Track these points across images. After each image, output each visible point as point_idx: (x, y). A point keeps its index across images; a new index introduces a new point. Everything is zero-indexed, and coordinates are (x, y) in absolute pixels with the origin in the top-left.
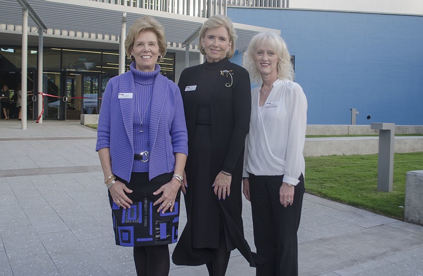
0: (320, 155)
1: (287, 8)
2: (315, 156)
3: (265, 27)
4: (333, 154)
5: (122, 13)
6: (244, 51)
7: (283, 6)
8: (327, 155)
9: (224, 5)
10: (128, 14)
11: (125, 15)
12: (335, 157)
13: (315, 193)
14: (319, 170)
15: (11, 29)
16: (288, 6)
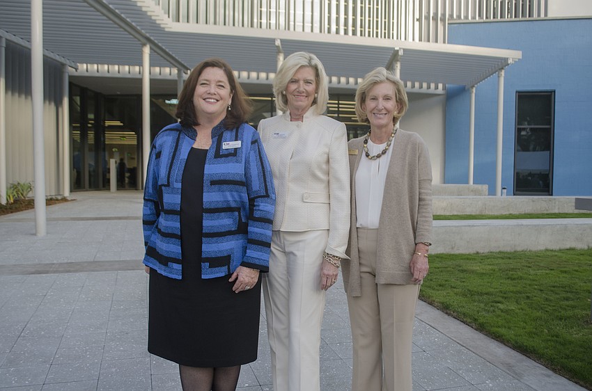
0: (543, 248)
1: (546, 18)
2: (534, 249)
3: (508, 49)
4: (568, 247)
5: (274, 40)
6: (473, 87)
7: (539, 15)
8: (558, 248)
9: (443, 20)
10: (282, 41)
11: (278, 43)
12: (571, 252)
13: (469, 320)
14: (513, 277)
15: (125, 70)
16: (546, 14)
